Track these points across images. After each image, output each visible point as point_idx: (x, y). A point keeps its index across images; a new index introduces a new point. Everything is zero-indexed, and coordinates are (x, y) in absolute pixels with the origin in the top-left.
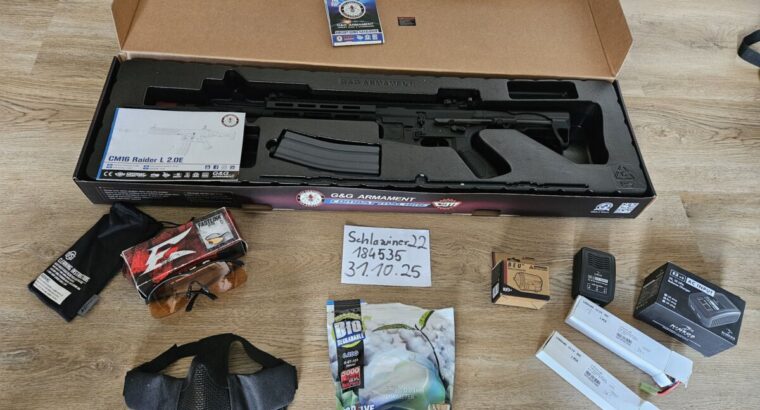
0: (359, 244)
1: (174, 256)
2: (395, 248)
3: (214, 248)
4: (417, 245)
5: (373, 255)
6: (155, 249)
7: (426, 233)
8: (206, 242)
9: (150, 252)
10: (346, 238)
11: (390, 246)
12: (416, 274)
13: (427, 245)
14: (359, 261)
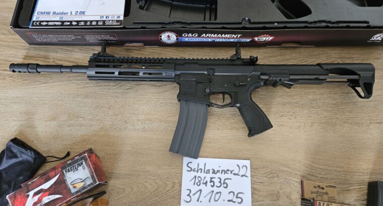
0: (195, 174)
1: (46, 200)
2: (223, 176)
3: (77, 192)
4: (241, 174)
5: (206, 183)
6: (31, 193)
7: (247, 163)
8: (71, 187)
9: (28, 196)
10: (185, 168)
11: (219, 175)
12: (239, 200)
13: (249, 174)
14: (195, 189)
